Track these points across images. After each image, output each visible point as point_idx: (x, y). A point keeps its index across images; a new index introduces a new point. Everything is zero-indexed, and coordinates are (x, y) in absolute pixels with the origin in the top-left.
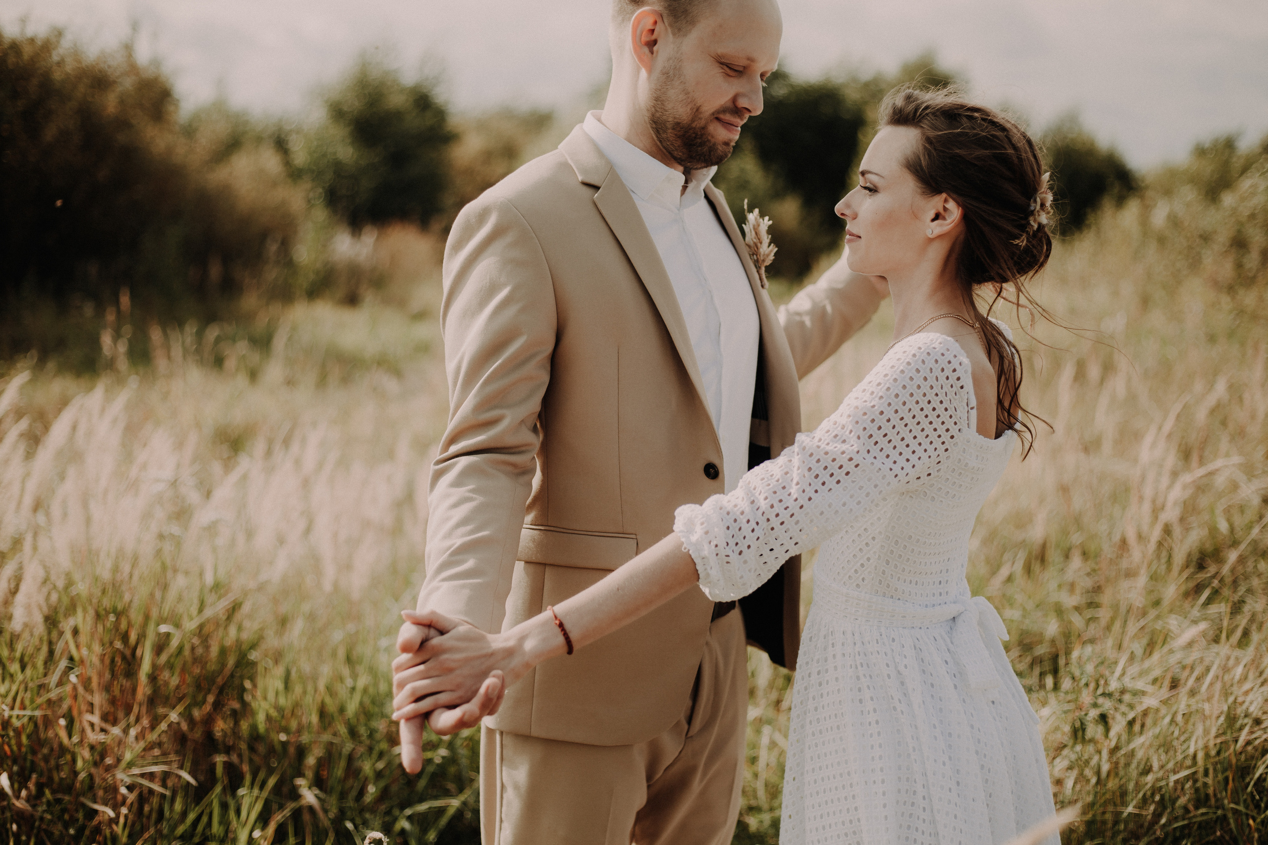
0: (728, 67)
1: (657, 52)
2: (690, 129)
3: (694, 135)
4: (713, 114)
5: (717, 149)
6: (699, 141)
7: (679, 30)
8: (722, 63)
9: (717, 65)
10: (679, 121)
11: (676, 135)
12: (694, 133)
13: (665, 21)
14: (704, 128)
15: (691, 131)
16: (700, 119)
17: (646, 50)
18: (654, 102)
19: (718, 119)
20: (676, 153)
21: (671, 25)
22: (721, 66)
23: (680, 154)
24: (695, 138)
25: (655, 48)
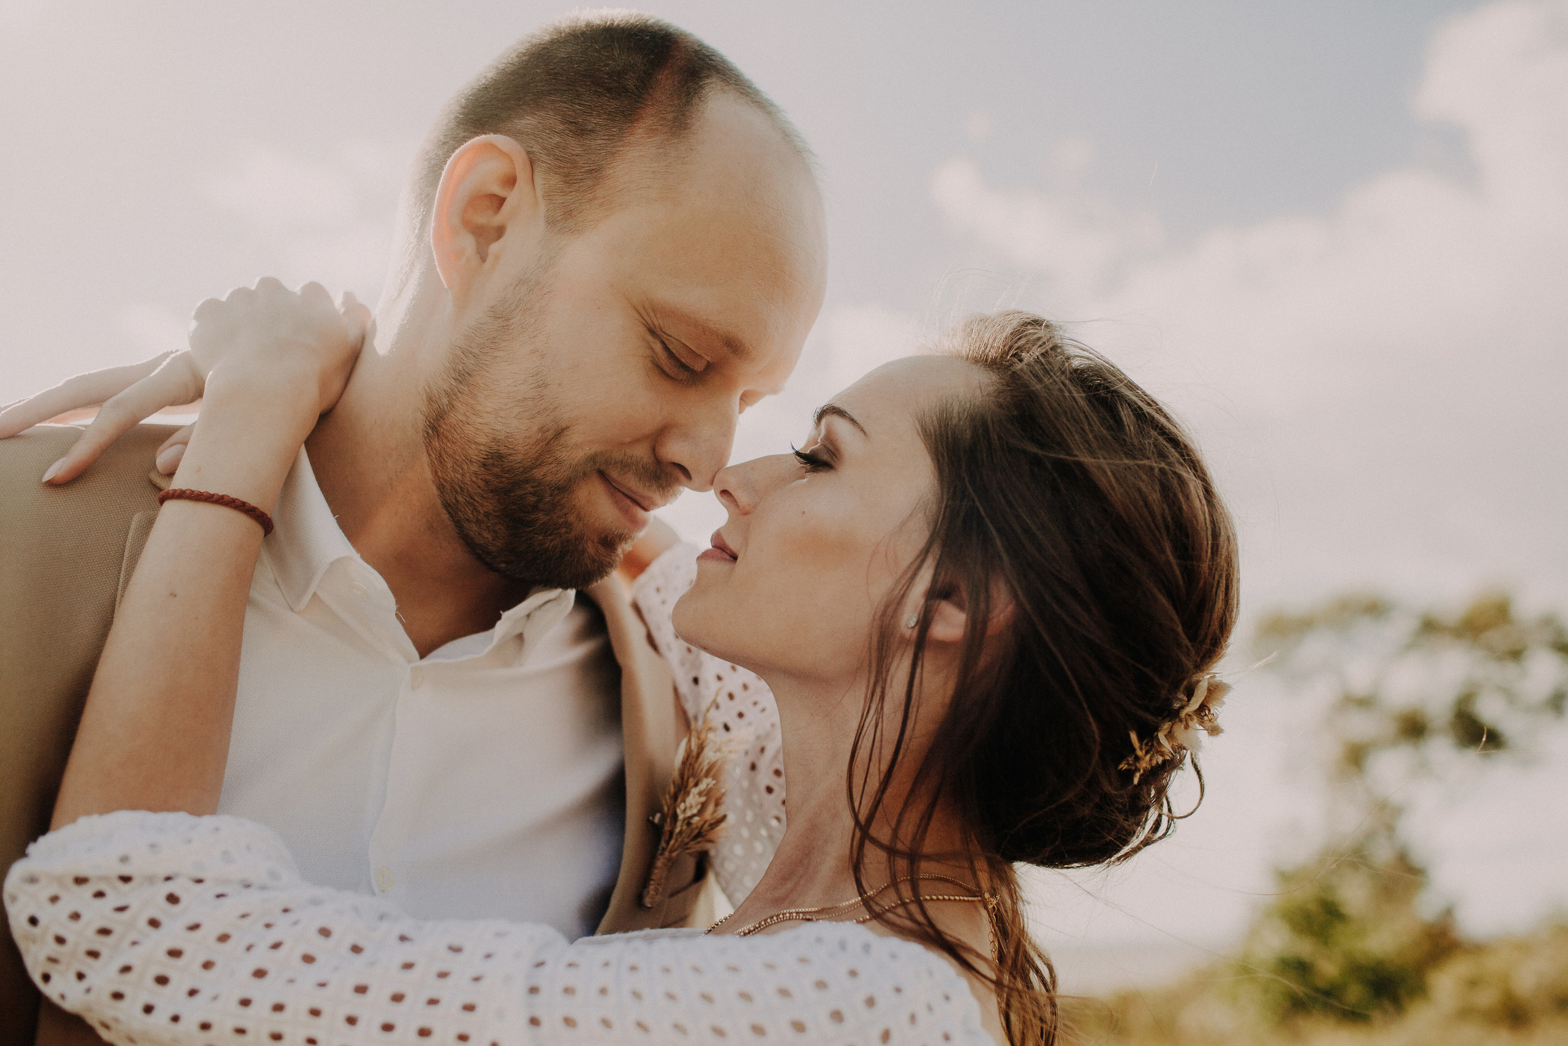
0: (663, 343)
1: (497, 257)
2: (527, 481)
3: (532, 499)
4: (593, 459)
5: (584, 551)
6: (542, 517)
7: (569, 214)
8: (652, 332)
9: (642, 330)
10: (503, 450)
11: (486, 482)
12: (534, 494)
13: (539, 180)
14: (564, 488)
15: (529, 488)
16: (559, 462)
17: (468, 243)
18: (453, 382)
19: (602, 475)
20: (475, 528)
21: (548, 196)
22: (650, 338)
23: (486, 535)
24: (535, 508)
25: (494, 247)
